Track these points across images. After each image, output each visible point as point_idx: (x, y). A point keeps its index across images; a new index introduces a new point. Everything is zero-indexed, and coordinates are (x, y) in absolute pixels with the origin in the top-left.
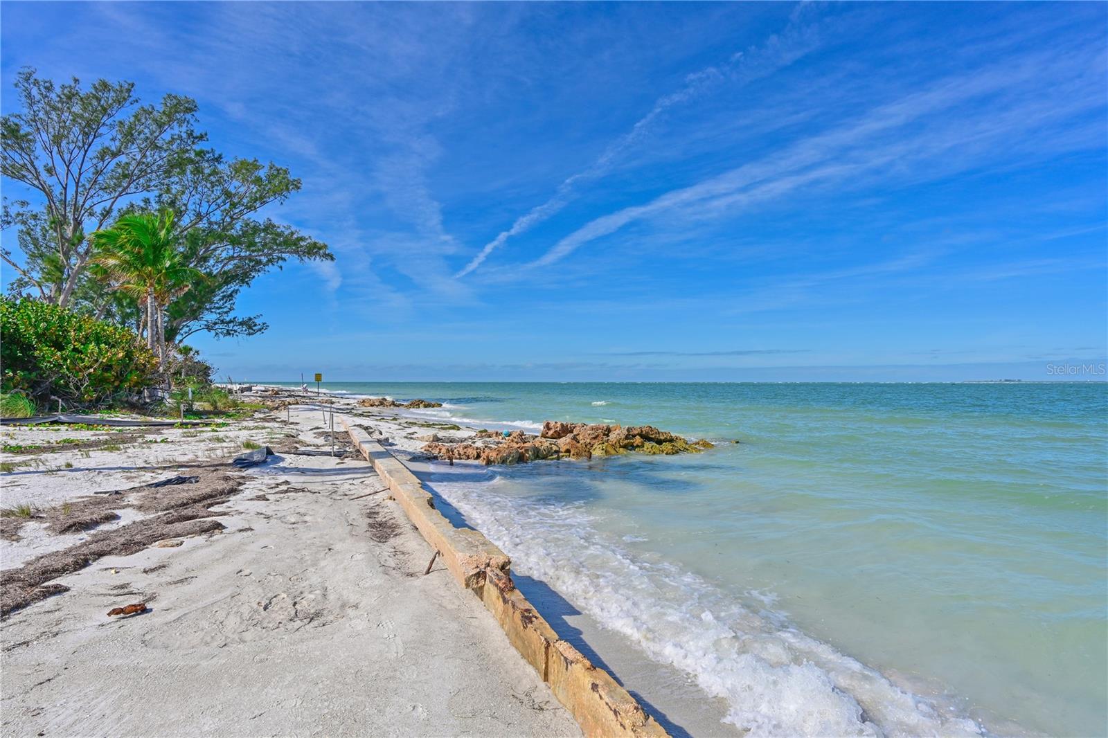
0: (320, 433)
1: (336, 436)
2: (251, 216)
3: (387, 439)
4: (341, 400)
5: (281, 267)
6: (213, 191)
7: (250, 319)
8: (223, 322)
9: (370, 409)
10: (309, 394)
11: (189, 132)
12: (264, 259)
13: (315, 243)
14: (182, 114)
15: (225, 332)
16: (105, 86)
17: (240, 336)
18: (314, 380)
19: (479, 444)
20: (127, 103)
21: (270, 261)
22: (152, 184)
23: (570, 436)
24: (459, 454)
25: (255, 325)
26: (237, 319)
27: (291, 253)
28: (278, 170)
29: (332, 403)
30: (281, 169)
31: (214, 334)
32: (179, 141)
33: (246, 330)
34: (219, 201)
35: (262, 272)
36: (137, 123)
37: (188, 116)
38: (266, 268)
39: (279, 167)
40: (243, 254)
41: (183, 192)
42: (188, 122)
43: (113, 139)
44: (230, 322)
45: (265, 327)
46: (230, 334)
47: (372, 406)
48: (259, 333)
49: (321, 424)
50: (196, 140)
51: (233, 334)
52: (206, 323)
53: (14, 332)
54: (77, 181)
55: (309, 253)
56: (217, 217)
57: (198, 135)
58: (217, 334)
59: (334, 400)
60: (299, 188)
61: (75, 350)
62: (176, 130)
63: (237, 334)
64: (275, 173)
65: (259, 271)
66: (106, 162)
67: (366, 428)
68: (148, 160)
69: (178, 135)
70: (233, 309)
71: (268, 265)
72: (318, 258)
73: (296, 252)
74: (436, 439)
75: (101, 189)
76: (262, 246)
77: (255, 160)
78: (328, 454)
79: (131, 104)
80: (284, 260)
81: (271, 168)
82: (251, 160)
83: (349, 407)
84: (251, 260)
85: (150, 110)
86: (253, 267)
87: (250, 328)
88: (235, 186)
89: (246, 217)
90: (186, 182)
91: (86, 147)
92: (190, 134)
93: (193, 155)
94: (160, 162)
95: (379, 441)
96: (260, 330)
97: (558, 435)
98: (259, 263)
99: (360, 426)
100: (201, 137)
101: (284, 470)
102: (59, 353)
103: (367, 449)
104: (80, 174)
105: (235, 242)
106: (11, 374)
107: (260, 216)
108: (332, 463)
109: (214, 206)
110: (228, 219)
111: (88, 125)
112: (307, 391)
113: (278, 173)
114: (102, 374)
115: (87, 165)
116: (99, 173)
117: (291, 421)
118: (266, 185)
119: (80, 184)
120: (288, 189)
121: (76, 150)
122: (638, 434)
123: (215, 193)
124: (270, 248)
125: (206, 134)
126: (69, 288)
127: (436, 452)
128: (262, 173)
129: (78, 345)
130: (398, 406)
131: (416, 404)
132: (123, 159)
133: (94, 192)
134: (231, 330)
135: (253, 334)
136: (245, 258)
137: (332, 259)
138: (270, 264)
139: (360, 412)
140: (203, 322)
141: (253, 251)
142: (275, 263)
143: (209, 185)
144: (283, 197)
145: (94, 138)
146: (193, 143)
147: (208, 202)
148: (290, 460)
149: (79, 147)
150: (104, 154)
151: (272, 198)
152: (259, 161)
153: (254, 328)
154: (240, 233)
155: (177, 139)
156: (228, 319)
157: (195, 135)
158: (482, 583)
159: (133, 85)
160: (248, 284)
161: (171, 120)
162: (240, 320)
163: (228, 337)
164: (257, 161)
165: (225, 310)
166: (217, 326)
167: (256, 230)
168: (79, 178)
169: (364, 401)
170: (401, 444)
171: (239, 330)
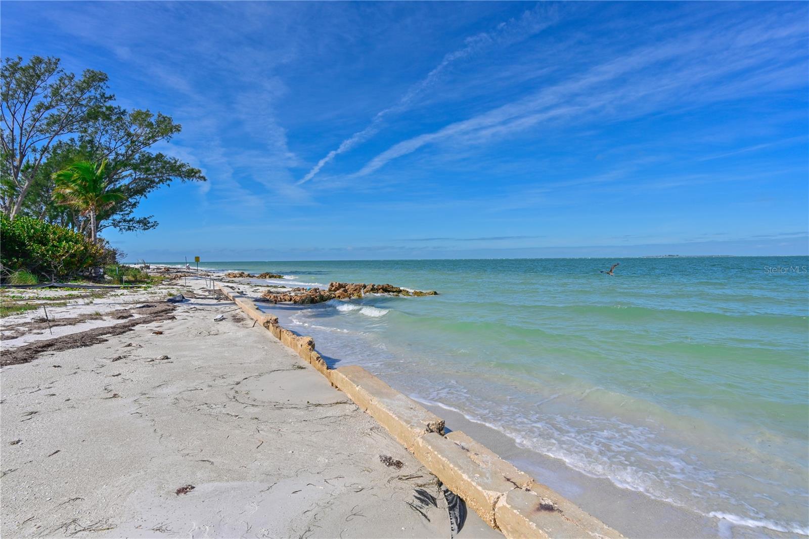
0: (205, 291)
1: (215, 291)
2: (146, 150)
3: (242, 292)
4: (214, 274)
5: (169, 185)
6: (118, 133)
7: (145, 219)
8: (125, 221)
9: (234, 279)
10: (191, 271)
11: (102, 94)
12: (157, 180)
13: (193, 169)
14: (97, 83)
15: (127, 228)
16: (39, 61)
17: (138, 230)
18: (194, 261)
19: (293, 294)
20: (55, 73)
21: (160, 181)
22: (74, 127)
23: (342, 289)
24: (281, 299)
25: (149, 223)
26: (135, 219)
27: (176, 176)
28: (164, 118)
29: (209, 276)
30: (166, 117)
31: (119, 229)
32: (94, 100)
33: (142, 227)
34: (123, 140)
35: (155, 188)
36: (62, 85)
37: (102, 84)
38: (158, 185)
39: (165, 116)
40: (142, 177)
41: (96, 133)
42: (102, 88)
43: (46, 97)
44: (131, 220)
45: (155, 224)
46: (130, 229)
47: (235, 277)
48: (152, 228)
49: (205, 286)
50: (107, 100)
51: (133, 229)
52: (112, 221)
53: (12, 235)
54: (21, 126)
55: (188, 176)
56: (122, 151)
57: (109, 96)
58: (121, 229)
59: (209, 274)
60: (179, 131)
61: (53, 246)
62: (93, 92)
63: (136, 229)
64: (162, 120)
65: (153, 187)
66: (41, 113)
67: (231, 287)
68: (73, 113)
69: (94, 96)
70: (133, 212)
71: (160, 183)
72: (195, 179)
73: (180, 176)
74: (270, 292)
75: (37, 131)
76: (155, 170)
77: (148, 111)
78: (212, 298)
79: (58, 73)
80: (171, 180)
81: (159, 116)
82: (144, 111)
83: (220, 278)
84: (147, 180)
85: (71, 76)
86: (149, 185)
87: (145, 225)
88: (134, 129)
89: (143, 150)
90: (98, 125)
91: (27, 102)
92: (103, 96)
93: (104, 109)
94: (82, 114)
95: (238, 292)
96: (152, 226)
97: (337, 289)
98: (152, 182)
99: (228, 286)
100: (110, 98)
101: (192, 304)
102: (43, 248)
103: (231, 295)
104: (23, 122)
105: (135, 168)
106: (16, 260)
107: (153, 150)
108: (215, 302)
109: (119, 143)
110: (130, 152)
111: (28, 88)
112: (189, 269)
113: (164, 120)
114: (70, 260)
115: (28, 115)
116: (36, 120)
117: (187, 285)
118: (156, 128)
119: (23, 128)
120: (171, 130)
121: (19, 104)
122: (381, 288)
123: (120, 134)
124: (161, 172)
125: (114, 96)
126: (20, 201)
127: (268, 298)
128: (152, 120)
129: (55, 243)
130: (252, 277)
131: (263, 276)
132: (54, 111)
133: (33, 133)
134: (131, 227)
135: (147, 229)
136: (143, 179)
137: (205, 180)
138: (161, 183)
139: (227, 281)
140: (110, 221)
141: (149, 175)
142: (165, 183)
143: (116, 129)
144: (169, 137)
145: (32, 96)
146: (105, 101)
147: (115, 140)
148: (193, 300)
149: (21, 102)
150: (40, 107)
151: (160, 138)
152: (151, 111)
153: (148, 225)
154: (139, 161)
155: (93, 99)
156: (128, 219)
157: (106, 96)
158: (268, 324)
159: (59, 60)
160: (145, 196)
161: (89, 86)
162: (138, 220)
163: (129, 231)
164: (149, 111)
165: (126, 212)
166: (121, 224)
167: (149, 159)
168: (23, 124)
169: (229, 274)
170: (250, 293)
171: (136, 227)
